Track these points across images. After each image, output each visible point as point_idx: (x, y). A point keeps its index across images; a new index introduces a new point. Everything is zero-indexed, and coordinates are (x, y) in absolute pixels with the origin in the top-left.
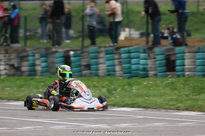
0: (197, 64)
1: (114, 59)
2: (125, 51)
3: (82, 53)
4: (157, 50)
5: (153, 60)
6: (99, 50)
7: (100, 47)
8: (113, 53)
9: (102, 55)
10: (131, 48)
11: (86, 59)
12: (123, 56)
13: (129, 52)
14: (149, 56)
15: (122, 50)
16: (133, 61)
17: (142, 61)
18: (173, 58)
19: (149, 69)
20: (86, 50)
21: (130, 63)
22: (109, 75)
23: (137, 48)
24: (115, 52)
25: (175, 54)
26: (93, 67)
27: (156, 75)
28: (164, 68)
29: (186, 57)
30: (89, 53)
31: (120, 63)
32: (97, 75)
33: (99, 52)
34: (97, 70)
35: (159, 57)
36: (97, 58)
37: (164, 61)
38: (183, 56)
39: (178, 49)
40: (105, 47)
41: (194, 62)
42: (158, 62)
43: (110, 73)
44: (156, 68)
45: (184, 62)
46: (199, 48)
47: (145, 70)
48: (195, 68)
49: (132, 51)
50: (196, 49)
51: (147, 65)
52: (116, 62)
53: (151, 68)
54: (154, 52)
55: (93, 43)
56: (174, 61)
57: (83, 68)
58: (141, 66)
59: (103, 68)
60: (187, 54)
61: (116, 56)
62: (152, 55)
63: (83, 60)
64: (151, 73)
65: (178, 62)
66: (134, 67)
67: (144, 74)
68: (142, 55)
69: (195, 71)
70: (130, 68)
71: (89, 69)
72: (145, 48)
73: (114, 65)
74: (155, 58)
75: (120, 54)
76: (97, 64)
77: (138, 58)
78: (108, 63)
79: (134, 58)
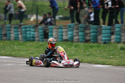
0: (59, 35)
1: (18, 31)
2: (23, 27)
3: (3, 27)
4: (40, 27)
5: (37, 32)
6: (11, 26)
7: (12, 25)
8: (18, 28)
9: (12, 29)
10: (27, 26)
11: (5, 31)
12: (23, 30)
13: (26, 28)
14: (36, 30)
15: (22, 26)
16: (28, 32)
17: (32, 33)
18: (47, 31)
19: (35, 37)
20: (5, 26)
21: (26, 33)
22: (16, 40)
23: (30, 26)
24: (19, 27)
25: (48, 29)
26: (8, 35)
27: (39, 40)
28: (43, 37)
29: (54, 31)
30: (6, 28)
31: (21, 34)
32: (10, 40)
33: (11, 28)
34: (10, 37)
35: (40, 31)
36: (10, 30)
37: (43, 33)
38: (52, 31)
39: (50, 27)
40: (14, 25)
41: (58, 34)
42: (40, 34)
43: (16, 39)
44: (39, 36)
45: (52, 34)
46: (60, 27)
47: (33, 37)
48: (58, 37)
49: (27, 27)
50: (58, 27)
51: (34, 35)
52: (19, 33)
53: (36, 36)
54: (38, 28)
55: (10, 23)
56: (48, 33)
57: (3, 36)
58: (32, 36)
59: (13, 36)
60: (54, 30)
61: (19, 30)
62: (37, 30)
63: (3, 31)
64: (37, 39)
65: (50, 34)
66: (28, 36)
67: (33, 39)
68: (32, 30)
69: (58, 39)
70: (26, 36)
71: (6, 36)
72: (34, 26)
73: (18, 35)
74: (38, 31)
75: (21, 29)
76: (10, 34)
77: (30, 31)
78: (15, 33)
79: (28, 31)
